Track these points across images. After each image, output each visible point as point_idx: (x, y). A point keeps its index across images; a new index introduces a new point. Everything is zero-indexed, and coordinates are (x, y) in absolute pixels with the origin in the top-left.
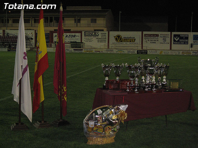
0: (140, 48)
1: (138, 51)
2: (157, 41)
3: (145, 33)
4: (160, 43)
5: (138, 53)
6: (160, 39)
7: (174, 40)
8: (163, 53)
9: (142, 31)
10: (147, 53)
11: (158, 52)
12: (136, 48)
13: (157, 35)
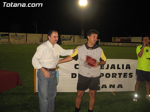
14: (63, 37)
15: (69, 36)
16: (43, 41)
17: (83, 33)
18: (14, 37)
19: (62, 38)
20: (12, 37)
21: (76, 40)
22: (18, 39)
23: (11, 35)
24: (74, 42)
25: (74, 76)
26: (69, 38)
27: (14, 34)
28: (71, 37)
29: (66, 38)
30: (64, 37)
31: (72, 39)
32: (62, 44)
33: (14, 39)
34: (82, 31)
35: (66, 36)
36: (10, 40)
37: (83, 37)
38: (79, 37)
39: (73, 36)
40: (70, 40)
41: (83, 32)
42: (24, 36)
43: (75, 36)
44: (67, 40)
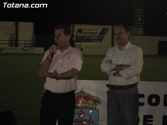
14: (80, 31)
15: (99, 28)
16: (19, 42)
17: (140, 19)
19: (75, 34)
26: (98, 35)
28: (103, 32)
29: (87, 35)
30: (84, 31)
35: (88, 29)
37: (141, 31)
39: (110, 27)
40: (100, 39)
44: (90, 41)
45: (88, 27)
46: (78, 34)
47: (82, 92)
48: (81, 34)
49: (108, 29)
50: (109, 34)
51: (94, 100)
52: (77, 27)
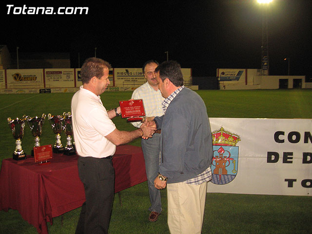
0: (42, 87)
1: (40, 90)
2: (61, 78)
3: (46, 70)
4: (64, 81)
5: (40, 92)
6: (64, 77)
7: (79, 77)
8: (68, 91)
9: (44, 68)
10: (50, 91)
11: (63, 91)
12: (38, 87)
13: (61, 72)
14: (223, 73)
15: (237, 71)
17: (265, 64)
18: (123, 77)
19: (220, 76)
20: (119, 77)
21: (250, 79)
22: (131, 80)
23: (118, 73)
24: (246, 84)
25: (273, 158)
26: (236, 75)
27: (123, 70)
28: (240, 74)
29: (228, 76)
30: (226, 74)
31: (243, 77)
32: (221, 89)
33: (123, 80)
34: (263, 60)
35: (229, 72)
36: (116, 83)
37: (266, 72)
38: (258, 71)
39: (244, 70)
40: (237, 79)
41: (266, 60)
42: (142, 75)
43: (248, 70)
44: (230, 80)
45: (229, 70)
46: (222, 76)
47: (222, 129)
48: (224, 76)
49: (243, 71)
50: (244, 74)
51: (233, 137)
52: (221, 71)
